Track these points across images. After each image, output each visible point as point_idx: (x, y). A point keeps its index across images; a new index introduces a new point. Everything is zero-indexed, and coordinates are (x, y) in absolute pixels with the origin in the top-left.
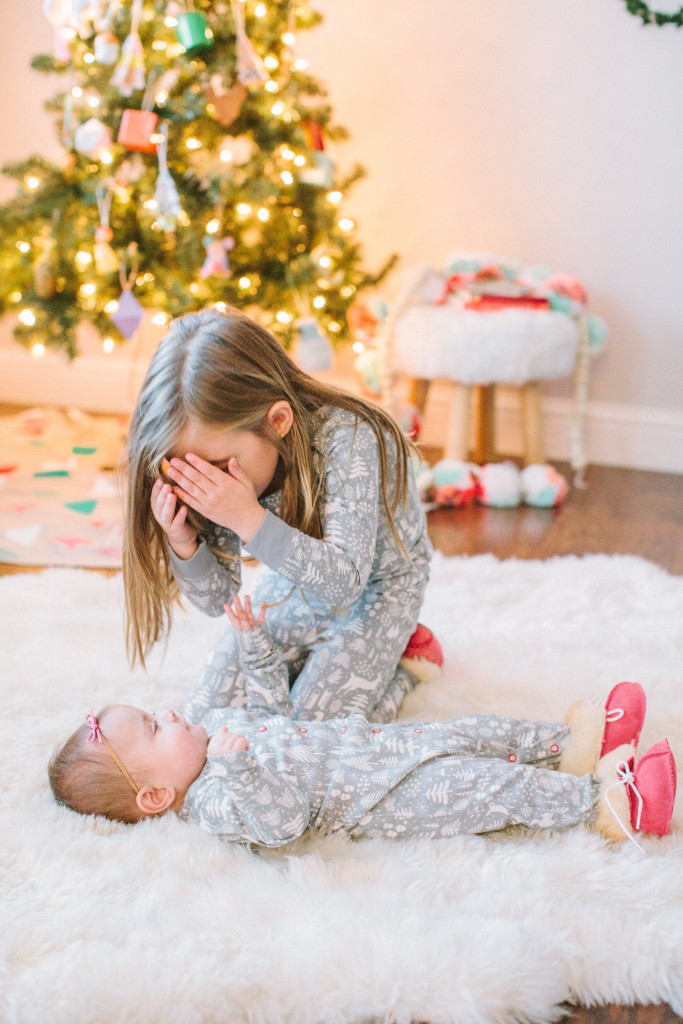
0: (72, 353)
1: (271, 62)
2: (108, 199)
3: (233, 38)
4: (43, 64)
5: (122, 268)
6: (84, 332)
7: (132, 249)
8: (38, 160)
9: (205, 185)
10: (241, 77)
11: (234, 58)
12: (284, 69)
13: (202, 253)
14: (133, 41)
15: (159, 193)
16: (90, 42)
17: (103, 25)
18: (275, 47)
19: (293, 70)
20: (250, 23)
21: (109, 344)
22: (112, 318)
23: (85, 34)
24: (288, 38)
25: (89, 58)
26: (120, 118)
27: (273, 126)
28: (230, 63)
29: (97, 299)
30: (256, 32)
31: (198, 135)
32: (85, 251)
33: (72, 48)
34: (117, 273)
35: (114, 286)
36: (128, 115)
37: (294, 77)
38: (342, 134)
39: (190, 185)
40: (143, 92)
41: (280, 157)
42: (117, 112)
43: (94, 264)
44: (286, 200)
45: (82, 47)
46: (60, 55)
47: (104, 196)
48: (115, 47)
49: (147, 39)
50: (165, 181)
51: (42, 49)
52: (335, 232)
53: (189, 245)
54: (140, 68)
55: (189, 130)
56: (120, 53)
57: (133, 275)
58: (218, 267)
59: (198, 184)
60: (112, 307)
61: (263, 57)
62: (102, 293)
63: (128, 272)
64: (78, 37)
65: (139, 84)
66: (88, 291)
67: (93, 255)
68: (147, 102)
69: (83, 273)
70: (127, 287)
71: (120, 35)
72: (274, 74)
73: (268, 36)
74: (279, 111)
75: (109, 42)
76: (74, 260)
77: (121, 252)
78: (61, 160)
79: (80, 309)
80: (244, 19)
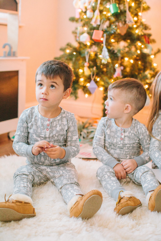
0: (76, 98)
1: (136, 19)
2: (88, 55)
3: (125, 12)
4: (73, 20)
5: (91, 74)
6: (80, 92)
7: (95, 68)
8: (70, 45)
9: (116, 51)
10: (127, 22)
11: (125, 17)
12: (139, 21)
13: (115, 70)
14: (97, 12)
15: (103, 53)
16: (85, 12)
17: (89, 7)
18: (136, 15)
19: (141, 21)
20: (130, 7)
21: (87, 95)
22: (88, 87)
23: (84, 10)
24: (140, 14)
25: (85, 17)
26: (93, 33)
27: (136, 36)
28: (124, 18)
29: (84, 82)
30: (132, 10)
31: (114, 38)
32: (81, 69)
33: (80, 14)
34: (90, 75)
35: (89, 79)
36: (95, 31)
37: (142, 24)
38: (154, 41)
39: (112, 51)
40: (99, 25)
41: (138, 44)
42: (92, 31)
43: (84, 72)
44: (138, 58)
45: (83, 14)
46: (77, 16)
47: (87, 54)
48: (92, 13)
49: (101, 12)
50: (105, 50)
51: (72, 15)
52: (152, 67)
53: (111, 69)
54: (99, 19)
55: (112, 37)
56: (94, 15)
57: (94, 76)
58: (119, 74)
59: (114, 51)
60: (88, 85)
61: (133, 17)
62: (85, 81)
63: (93, 75)
64: (82, 11)
65: (99, 23)
66: (82, 80)
67: (83, 70)
68: (101, 28)
69: (80, 75)
70: (93, 79)
71: (94, 10)
72: (136, 22)
73: (135, 12)
74: (138, 32)
75: (91, 12)
76: (78, 71)
77: (91, 69)
78: (76, 45)
79: (79, 85)
80: (128, 7)
